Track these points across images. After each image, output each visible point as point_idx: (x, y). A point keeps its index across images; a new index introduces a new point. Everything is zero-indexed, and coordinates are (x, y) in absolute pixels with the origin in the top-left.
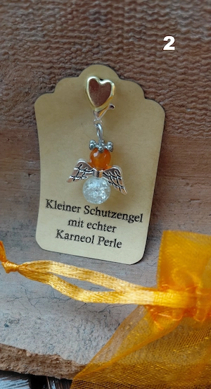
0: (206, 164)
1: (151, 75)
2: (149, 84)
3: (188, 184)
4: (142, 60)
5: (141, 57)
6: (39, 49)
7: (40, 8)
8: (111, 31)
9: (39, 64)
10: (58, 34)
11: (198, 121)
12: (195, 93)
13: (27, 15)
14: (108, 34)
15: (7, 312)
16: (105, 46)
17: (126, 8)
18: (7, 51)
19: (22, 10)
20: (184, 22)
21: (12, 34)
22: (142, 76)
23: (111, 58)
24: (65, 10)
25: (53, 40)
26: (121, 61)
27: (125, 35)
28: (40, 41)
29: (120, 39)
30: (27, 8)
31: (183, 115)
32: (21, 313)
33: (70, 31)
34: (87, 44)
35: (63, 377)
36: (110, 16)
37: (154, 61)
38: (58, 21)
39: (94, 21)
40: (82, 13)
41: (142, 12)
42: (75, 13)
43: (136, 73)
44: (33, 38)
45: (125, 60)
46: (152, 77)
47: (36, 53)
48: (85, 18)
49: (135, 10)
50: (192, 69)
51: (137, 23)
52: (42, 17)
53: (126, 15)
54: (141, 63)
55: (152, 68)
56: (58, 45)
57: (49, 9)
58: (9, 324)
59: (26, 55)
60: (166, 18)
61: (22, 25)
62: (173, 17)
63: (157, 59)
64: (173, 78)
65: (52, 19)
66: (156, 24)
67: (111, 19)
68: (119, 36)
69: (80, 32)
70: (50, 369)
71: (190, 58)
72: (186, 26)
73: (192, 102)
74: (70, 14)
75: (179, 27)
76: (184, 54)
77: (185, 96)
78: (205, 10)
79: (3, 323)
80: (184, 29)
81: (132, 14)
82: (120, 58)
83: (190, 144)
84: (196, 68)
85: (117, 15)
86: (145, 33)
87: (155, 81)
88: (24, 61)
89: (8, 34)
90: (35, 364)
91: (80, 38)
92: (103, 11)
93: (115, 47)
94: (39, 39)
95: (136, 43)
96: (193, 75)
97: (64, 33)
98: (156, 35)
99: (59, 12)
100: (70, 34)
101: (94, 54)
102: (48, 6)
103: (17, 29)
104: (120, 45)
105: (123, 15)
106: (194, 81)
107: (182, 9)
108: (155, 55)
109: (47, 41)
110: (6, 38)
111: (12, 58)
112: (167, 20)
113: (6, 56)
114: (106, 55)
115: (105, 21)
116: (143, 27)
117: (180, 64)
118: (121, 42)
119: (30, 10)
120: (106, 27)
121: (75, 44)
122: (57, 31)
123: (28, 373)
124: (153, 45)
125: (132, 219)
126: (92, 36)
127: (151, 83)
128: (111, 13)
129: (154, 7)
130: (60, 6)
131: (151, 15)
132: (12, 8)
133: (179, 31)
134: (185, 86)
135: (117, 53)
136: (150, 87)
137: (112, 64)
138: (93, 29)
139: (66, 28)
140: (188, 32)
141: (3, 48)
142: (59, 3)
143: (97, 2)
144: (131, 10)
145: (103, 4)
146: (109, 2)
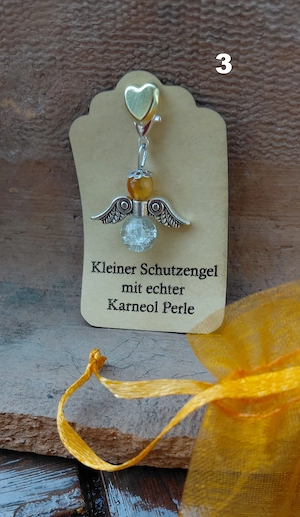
1: (232, 84)
2: (229, 96)
3: (278, 226)
6: (95, 53)
7: (97, 1)
8: (184, 29)
9: (93, 71)
10: (118, 33)
11: (290, 142)
12: (287, 107)
13: (80, 10)
14: (180, 34)
15: (51, 381)
16: (176, 49)
17: (204, 1)
18: (53, 55)
19: (75, 4)
20: (273, 18)
21: (61, 34)
22: (222, 86)
23: (183, 63)
24: (128, 3)
25: (112, 42)
26: (196, 67)
27: (201, 34)
28: (95, 43)
29: (194, 39)
30: (81, 1)
31: (272, 135)
33: (134, 29)
34: (153, 46)
36: (183, 11)
37: (236, 67)
38: (119, 18)
39: (163, 16)
40: (149, 7)
42: (140, 7)
43: (213, 82)
44: (87, 39)
45: (201, 66)
46: (233, 87)
47: (91, 58)
48: (153, 14)
49: (213, 3)
50: (283, 77)
51: (217, 19)
52: (99, 12)
53: (203, 9)
56: (117, 48)
57: (108, 3)
58: (53, 395)
59: (78, 60)
60: (252, 12)
61: (74, 22)
62: (260, 11)
63: (239, 65)
64: (259, 88)
65: (112, 15)
66: (239, 20)
67: (184, 14)
68: (193, 35)
69: (146, 30)
71: (280, 63)
72: (274, 23)
73: (283, 118)
74: (134, 8)
75: (267, 23)
76: (273, 58)
77: (274, 112)
79: (46, 394)
80: (273, 27)
81: (210, 8)
82: (195, 63)
83: (280, 172)
84: (288, 76)
85: (192, 10)
86: (225, 32)
87: (236, 93)
88: (75, 68)
89: (57, 34)
91: (145, 38)
92: (174, 4)
93: (189, 49)
94: (94, 39)
95: (214, 44)
96: (283, 84)
97: (125, 33)
98: (240, 34)
99: (120, 6)
100: (134, 33)
101: (162, 58)
103: (68, 27)
104: (195, 47)
105: (198, 10)
106: (285, 92)
108: (237, 59)
109: (104, 43)
110: (53, 39)
111: (59, 64)
112: (252, 16)
113: (52, 62)
114: (177, 60)
115: (177, 17)
116: (223, 25)
117: (268, 71)
118: (196, 43)
119: (85, 4)
120: (178, 24)
121: (139, 45)
122: (117, 30)
124: (235, 47)
125: (203, 274)
126: (160, 36)
127: (233, 95)
128: (185, 7)
131: (233, 9)
133: (267, 29)
134: (273, 98)
135: (191, 56)
136: (231, 100)
137: (184, 71)
138: (161, 28)
139: (128, 26)
140: (278, 30)
141: (49, 52)
144: (209, 3)
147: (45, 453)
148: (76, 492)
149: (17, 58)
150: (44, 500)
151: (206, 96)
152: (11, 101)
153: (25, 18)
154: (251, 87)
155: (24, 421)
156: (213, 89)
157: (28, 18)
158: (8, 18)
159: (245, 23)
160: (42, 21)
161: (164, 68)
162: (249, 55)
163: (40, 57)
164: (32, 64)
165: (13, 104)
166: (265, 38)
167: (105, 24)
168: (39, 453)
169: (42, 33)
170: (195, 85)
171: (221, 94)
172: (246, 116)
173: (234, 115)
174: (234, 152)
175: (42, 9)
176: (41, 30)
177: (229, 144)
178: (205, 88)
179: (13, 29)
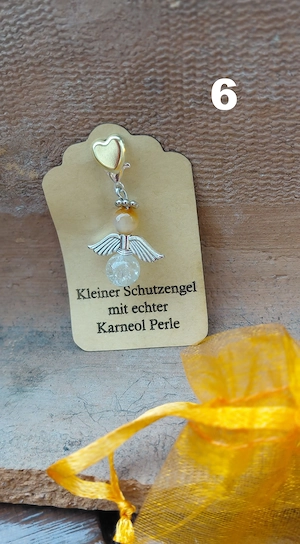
0: (289, 234)
1: (216, 141)
2: (214, 151)
3: (270, 258)
4: (206, 126)
5: (203, 123)
6: (90, 122)
7: (89, 79)
8: (169, 98)
10: (110, 104)
11: (273, 186)
12: (268, 156)
13: (74, 87)
14: (166, 102)
15: (66, 432)
16: (163, 115)
17: (185, 74)
18: (52, 125)
19: (69, 82)
20: (249, 84)
21: (58, 107)
22: (207, 143)
23: (171, 126)
24: (118, 79)
25: (105, 112)
26: (182, 129)
27: (185, 102)
28: (90, 113)
29: (179, 106)
30: (75, 80)
31: (257, 181)
32: (83, 432)
33: (124, 101)
36: (167, 83)
38: (110, 92)
39: (150, 88)
40: (136, 82)
41: (202, 76)
42: (128, 82)
43: (198, 141)
44: (83, 111)
45: (187, 128)
46: (217, 144)
47: (86, 126)
48: (140, 87)
50: (262, 131)
52: (91, 88)
53: (185, 81)
54: (205, 130)
55: (217, 134)
57: (99, 80)
58: (69, 447)
59: (75, 128)
61: (70, 97)
63: (222, 125)
64: (241, 142)
65: (103, 90)
67: (168, 86)
68: (178, 103)
69: (135, 102)
71: (259, 120)
72: (251, 87)
73: (265, 166)
74: (123, 83)
76: (251, 117)
77: (256, 161)
78: (271, 70)
79: (62, 446)
80: (249, 91)
81: (192, 79)
82: (182, 126)
83: (267, 212)
84: (266, 130)
85: (175, 82)
87: (221, 148)
88: (73, 135)
89: (53, 108)
91: (135, 108)
92: (158, 78)
93: (175, 115)
94: (89, 111)
95: (198, 109)
96: (263, 138)
97: (116, 104)
99: (110, 83)
100: (124, 104)
101: (151, 124)
102: (98, 77)
103: (64, 102)
104: (180, 113)
106: (265, 144)
107: (246, 70)
108: (219, 120)
109: (98, 113)
110: (51, 111)
111: (59, 132)
113: (51, 131)
114: (164, 124)
115: (162, 89)
117: (247, 128)
118: (181, 110)
119: (79, 82)
120: (164, 95)
121: (129, 114)
122: (109, 102)
123: (95, 508)
126: (149, 105)
127: (218, 150)
128: (169, 80)
129: (215, 70)
130: (111, 76)
132: (58, 80)
134: (255, 150)
135: (177, 121)
136: (216, 154)
137: (172, 133)
138: (149, 98)
139: (119, 99)
140: (254, 93)
141: (48, 122)
142: (110, 73)
143: (152, 70)
144: (190, 75)
145: (159, 71)
146: (165, 69)
147: (65, 506)
149: (18, 129)
151: (193, 153)
152: (14, 165)
153: (24, 95)
154: (233, 142)
155: (43, 476)
156: (199, 147)
157: (27, 95)
158: (8, 96)
160: (40, 97)
161: (154, 132)
163: (40, 127)
164: (33, 134)
165: (17, 167)
166: (243, 100)
167: (97, 98)
168: (60, 506)
169: (40, 107)
170: (183, 144)
171: (206, 150)
172: (232, 166)
173: (220, 167)
174: (223, 197)
175: (39, 87)
176: (39, 104)
177: (218, 191)
178: (191, 146)
179: (13, 105)
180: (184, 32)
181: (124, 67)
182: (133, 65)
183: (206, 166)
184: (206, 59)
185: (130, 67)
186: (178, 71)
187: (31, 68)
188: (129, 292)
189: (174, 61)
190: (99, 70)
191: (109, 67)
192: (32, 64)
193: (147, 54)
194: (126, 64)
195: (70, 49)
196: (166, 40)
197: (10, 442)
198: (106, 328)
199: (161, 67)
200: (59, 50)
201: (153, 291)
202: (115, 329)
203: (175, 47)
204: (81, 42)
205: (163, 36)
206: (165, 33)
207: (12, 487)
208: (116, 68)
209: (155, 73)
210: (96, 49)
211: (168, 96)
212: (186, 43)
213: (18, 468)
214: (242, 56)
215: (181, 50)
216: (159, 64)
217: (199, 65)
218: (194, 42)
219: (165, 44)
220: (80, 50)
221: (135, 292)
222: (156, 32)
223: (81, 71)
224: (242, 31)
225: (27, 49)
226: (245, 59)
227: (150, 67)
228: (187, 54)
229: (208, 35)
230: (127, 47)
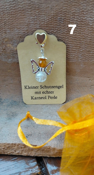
1: (78, 40)
3: (90, 80)
4: (76, 35)
7: (39, 17)
8: (65, 25)
10: (45, 26)
13: (34, 19)
14: (64, 26)
15: (26, 132)
16: (62, 30)
17: (71, 17)
19: (32, 17)
20: (91, 22)
21: (27, 25)
22: (75, 41)
23: (64, 34)
24: (49, 17)
30: (34, 16)
31: (89, 54)
32: (32, 131)
34: (56, 29)
35: (50, 156)
37: (80, 35)
38: (46, 21)
39: (59, 21)
40: (55, 18)
41: (77, 18)
42: (52, 18)
43: (73, 40)
44: (36, 27)
46: (79, 41)
48: (56, 20)
49: (74, 18)
50: (93, 38)
52: (40, 20)
53: (71, 19)
54: (75, 36)
55: (79, 38)
57: (43, 17)
58: (28, 136)
60: (85, 20)
61: (32, 22)
62: (88, 20)
63: (81, 35)
64: (86, 41)
65: (44, 20)
66: (81, 22)
67: (65, 21)
69: (54, 25)
70: (45, 153)
71: (93, 34)
72: (92, 23)
73: (93, 50)
74: (50, 19)
76: (90, 33)
77: (90, 48)
80: (91, 24)
81: (73, 19)
83: (91, 65)
85: (68, 19)
87: (80, 43)
89: (26, 26)
90: (39, 151)
91: (53, 27)
92: (63, 18)
93: (66, 30)
94: (38, 27)
96: (93, 40)
97: (47, 26)
98: (81, 26)
99: (46, 18)
100: (50, 26)
101: (58, 33)
102: (42, 16)
103: (30, 24)
105: (70, 19)
106: (93, 42)
107: (91, 17)
108: (80, 33)
110: (25, 27)
111: (27, 34)
112: (85, 21)
113: (24, 34)
114: (62, 33)
115: (63, 21)
117: (89, 36)
119: (36, 17)
120: (63, 23)
121: (51, 29)
122: (45, 25)
123: (36, 156)
124: (80, 30)
126: (58, 27)
127: (78, 43)
128: (66, 19)
129: (81, 17)
130: (47, 16)
131: (80, 19)
132: (28, 16)
133: (89, 25)
134: (90, 44)
135: (67, 32)
136: (78, 45)
137: (64, 37)
138: (58, 24)
139: (48, 24)
140: (93, 25)
141: (23, 31)
142: (47, 15)
143: (61, 15)
144: (73, 18)
145: (63, 15)
146: (65, 15)
147: (26, 155)
148: (37, 167)
149: (13, 32)
150: (27, 171)
151: (70, 44)
152: (10, 45)
154: (84, 41)
155: (19, 146)
156: (73, 42)
157: (17, 21)
158: (11, 21)
159: (83, 23)
160: (22, 22)
161: (58, 36)
162: (84, 32)
163: (20, 32)
164: (18, 34)
165: (11, 46)
166: (89, 27)
167: (41, 23)
168: (24, 155)
169: (21, 25)
170: (68, 40)
171: (75, 43)
172: (82, 49)
173: (79, 49)
174: (78, 59)
175: (22, 18)
176: (21, 24)
177: (77, 57)
178: (70, 41)
179: (12, 24)
180: (73, 3)
181: (52, 13)
182: (55, 13)
183: (74, 48)
184: (79, 13)
185: (53, 13)
186: (69, 16)
187: (20, 11)
188: (42, 87)
189: (68, 12)
190: (43, 13)
191: (46, 13)
192: (20, 10)
193: (60, 9)
194: (52, 12)
195: (34, 6)
196: (66, 5)
197: (8, 135)
198: (34, 98)
199: (64, 14)
200: (30, 6)
201: (49, 87)
202: (37, 98)
203: (69, 8)
204: (38, 4)
205: (66, 4)
206: (67, 3)
207: (9, 149)
208: (49, 13)
209: (61, 16)
210: (43, 6)
211: (65, 24)
212: (73, 7)
213: (11, 143)
214: (90, 13)
215: (71, 9)
216: (63, 13)
217: (76, 14)
218: (76, 7)
219: (66, 6)
220: (37, 6)
221: (44, 87)
222: (64, 2)
223: (37, 14)
224: (91, 4)
225: (19, 5)
226: (91, 14)
227: (61, 14)
228: (73, 10)
229: (80, 5)
230: (53, 6)
